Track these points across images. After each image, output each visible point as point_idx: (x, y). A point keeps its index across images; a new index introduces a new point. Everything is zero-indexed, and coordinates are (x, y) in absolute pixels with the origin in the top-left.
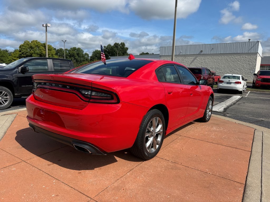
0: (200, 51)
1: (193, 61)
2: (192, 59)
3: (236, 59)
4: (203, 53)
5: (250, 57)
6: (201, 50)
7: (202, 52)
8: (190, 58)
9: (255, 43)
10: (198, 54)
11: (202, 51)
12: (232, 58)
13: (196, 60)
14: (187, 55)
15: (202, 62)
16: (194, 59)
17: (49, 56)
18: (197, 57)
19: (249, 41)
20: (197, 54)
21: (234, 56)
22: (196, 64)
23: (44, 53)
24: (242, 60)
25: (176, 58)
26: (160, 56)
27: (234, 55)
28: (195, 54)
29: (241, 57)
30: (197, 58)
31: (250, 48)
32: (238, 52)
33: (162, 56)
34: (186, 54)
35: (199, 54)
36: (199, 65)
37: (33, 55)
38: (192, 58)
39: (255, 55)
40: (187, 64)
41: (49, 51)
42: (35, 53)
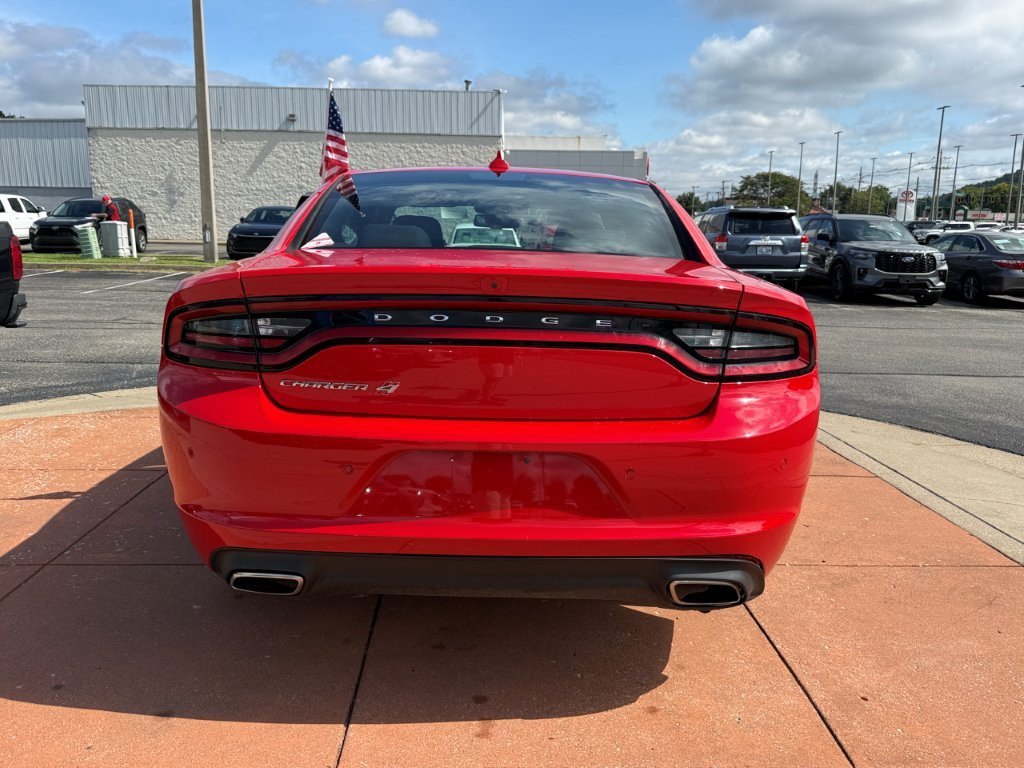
0: (283, 118)
1: (260, 160)
2: (252, 149)
3: (431, 156)
4: (297, 126)
5: (480, 154)
6: (291, 113)
7: (294, 121)
8: (245, 145)
9: (489, 97)
10: (276, 128)
11: (292, 119)
12: (418, 152)
13: (271, 158)
14: (227, 130)
15: (301, 168)
16: (265, 153)
18: (275, 144)
19: (467, 89)
20: (273, 131)
21: (424, 147)
22: (273, 177)
24: (452, 161)
25: (176, 143)
26: (89, 129)
27: (421, 142)
28: (263, 128)
29: (449, 150)
30: (276, 149)
31: (475, 116)
32: (436, 132)
33: (101, 128)
34: (223, 127)
35: (284, 128)
36: (287, 178)
38: (255, 146)
39: (494, 144)
40: (235, 173)
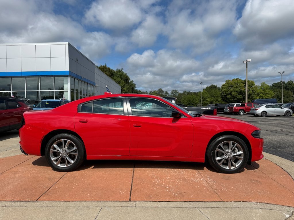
17: (250, 92)
23: (243, 90)
37: (232, 93)
41: (249, 87)
42: (234, 91)
